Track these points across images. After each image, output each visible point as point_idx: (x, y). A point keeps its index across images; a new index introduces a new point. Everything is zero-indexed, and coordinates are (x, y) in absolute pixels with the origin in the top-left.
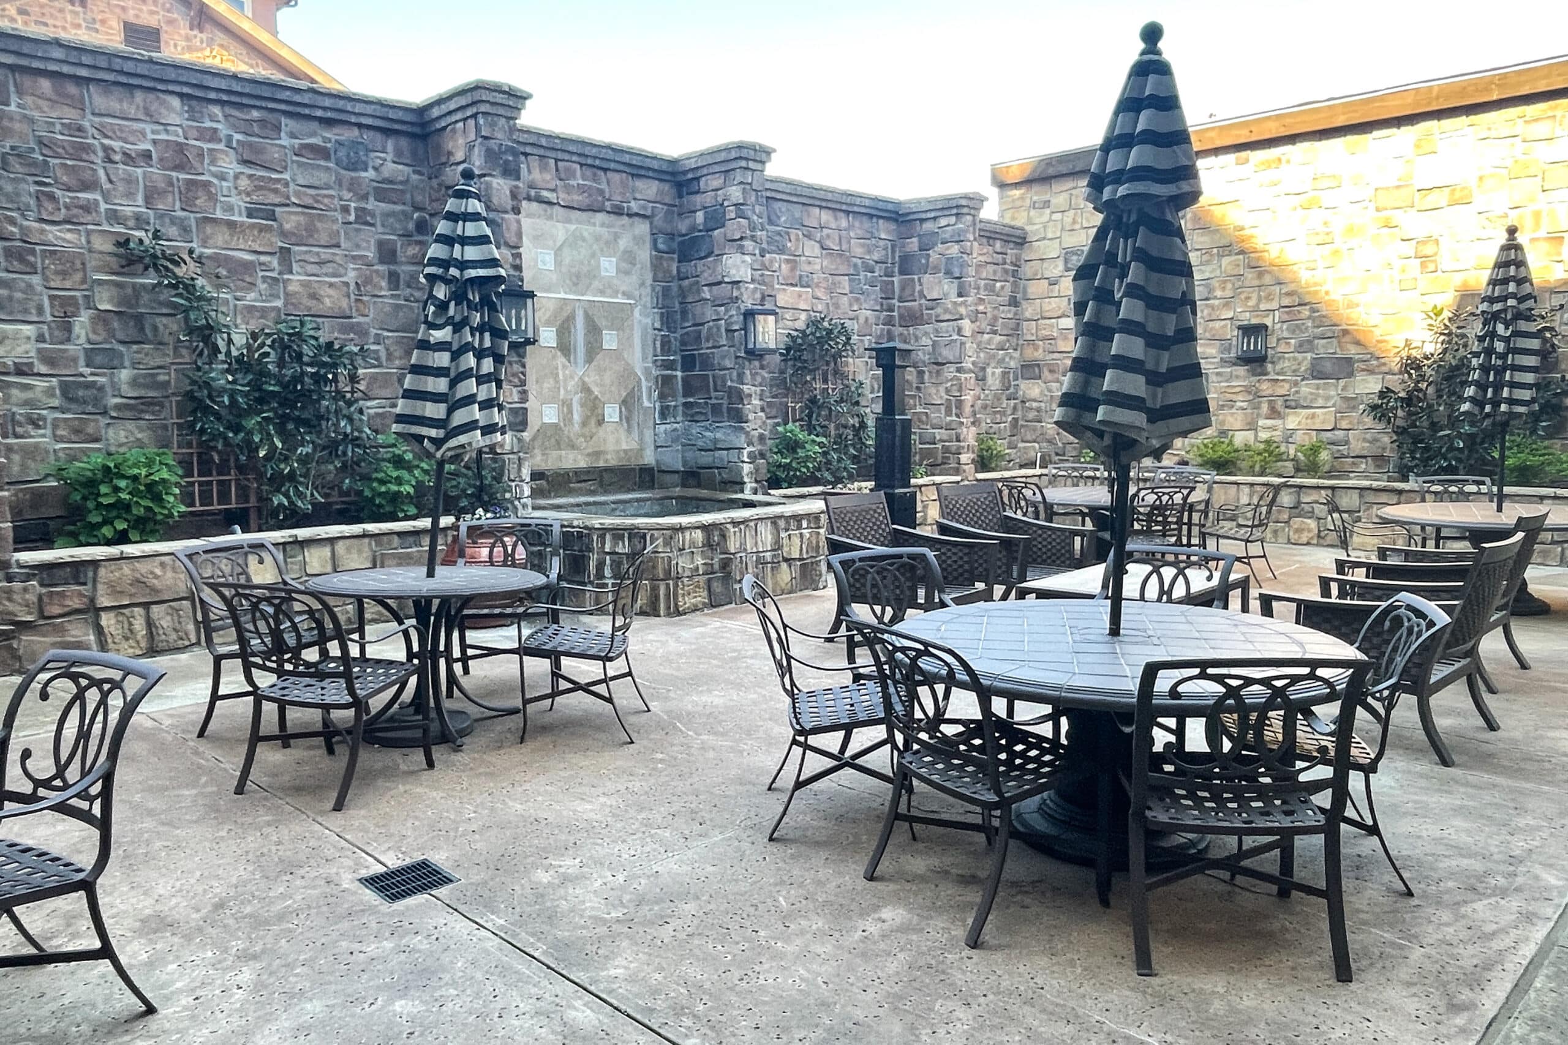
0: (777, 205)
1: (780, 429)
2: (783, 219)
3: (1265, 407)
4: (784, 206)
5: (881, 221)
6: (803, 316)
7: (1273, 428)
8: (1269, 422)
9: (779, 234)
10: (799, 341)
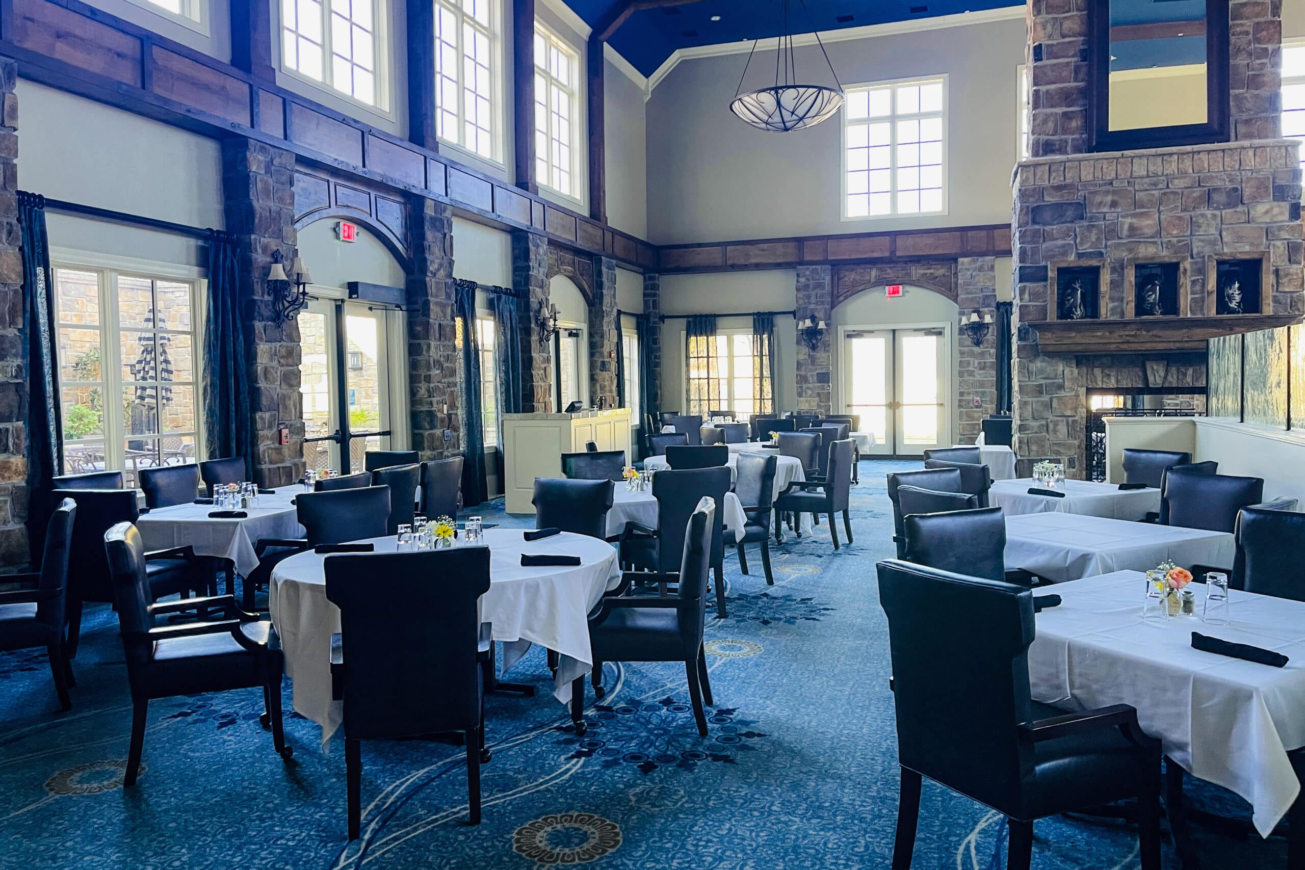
0: (68, 286)
1: (72, 408)
2: (73, 293)
3: (364, 394)
4: (73, 286)
5: (139, 292)
6: (88, 345)
7: (367, 403)
8: (366, 401)
9: (70, 300)
10: (84, 359)
